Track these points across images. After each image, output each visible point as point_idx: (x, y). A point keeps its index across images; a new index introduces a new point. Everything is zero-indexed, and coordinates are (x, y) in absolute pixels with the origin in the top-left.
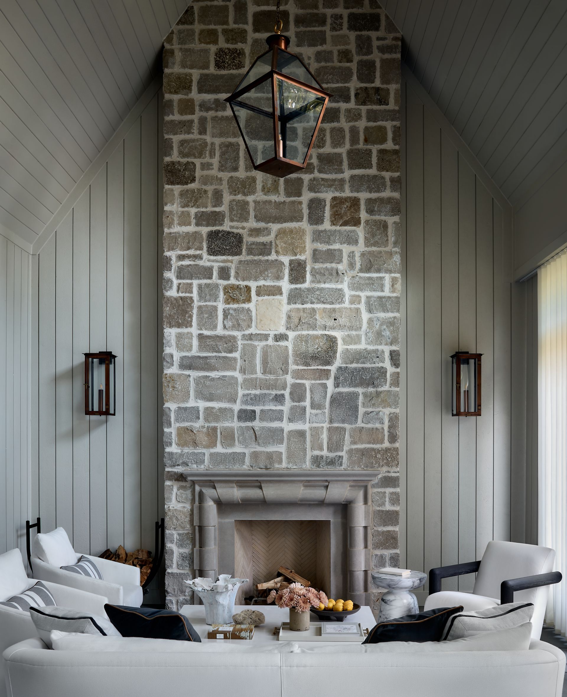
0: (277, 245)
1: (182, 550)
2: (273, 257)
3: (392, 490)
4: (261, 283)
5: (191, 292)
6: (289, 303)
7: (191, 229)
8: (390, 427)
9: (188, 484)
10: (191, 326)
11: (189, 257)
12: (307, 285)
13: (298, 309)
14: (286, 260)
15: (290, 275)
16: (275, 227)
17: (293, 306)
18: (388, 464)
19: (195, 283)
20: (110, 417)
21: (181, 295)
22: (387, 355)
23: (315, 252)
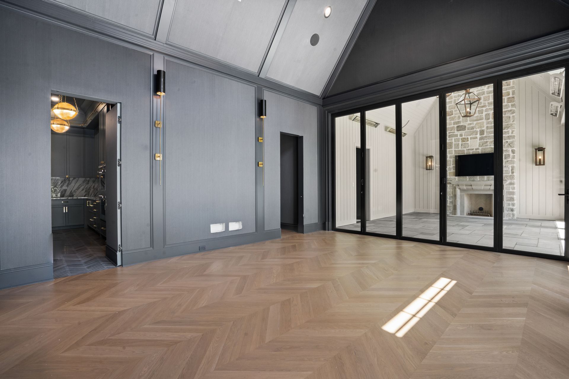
0: (476, 127)
1: (450, 200)
2: (475, 129)
3: (512, 186)
4: (471, 136)
5: (452, 140)
6: (480, 140)
7: (452, 126)
8: (512, 170)
9: (452, 185)
10: (452, 148)
11: (452, 132)
12: (485, 135)
13: (482, 142)
14: (478, 130)
15: (480, 133)
16: (475, 122)
17: (481, 141)
18: (511, 179)
19: (453, 138)
20: (432, 170)
21: (449, 141)
22: (510, 151)
23: (487, 127)
